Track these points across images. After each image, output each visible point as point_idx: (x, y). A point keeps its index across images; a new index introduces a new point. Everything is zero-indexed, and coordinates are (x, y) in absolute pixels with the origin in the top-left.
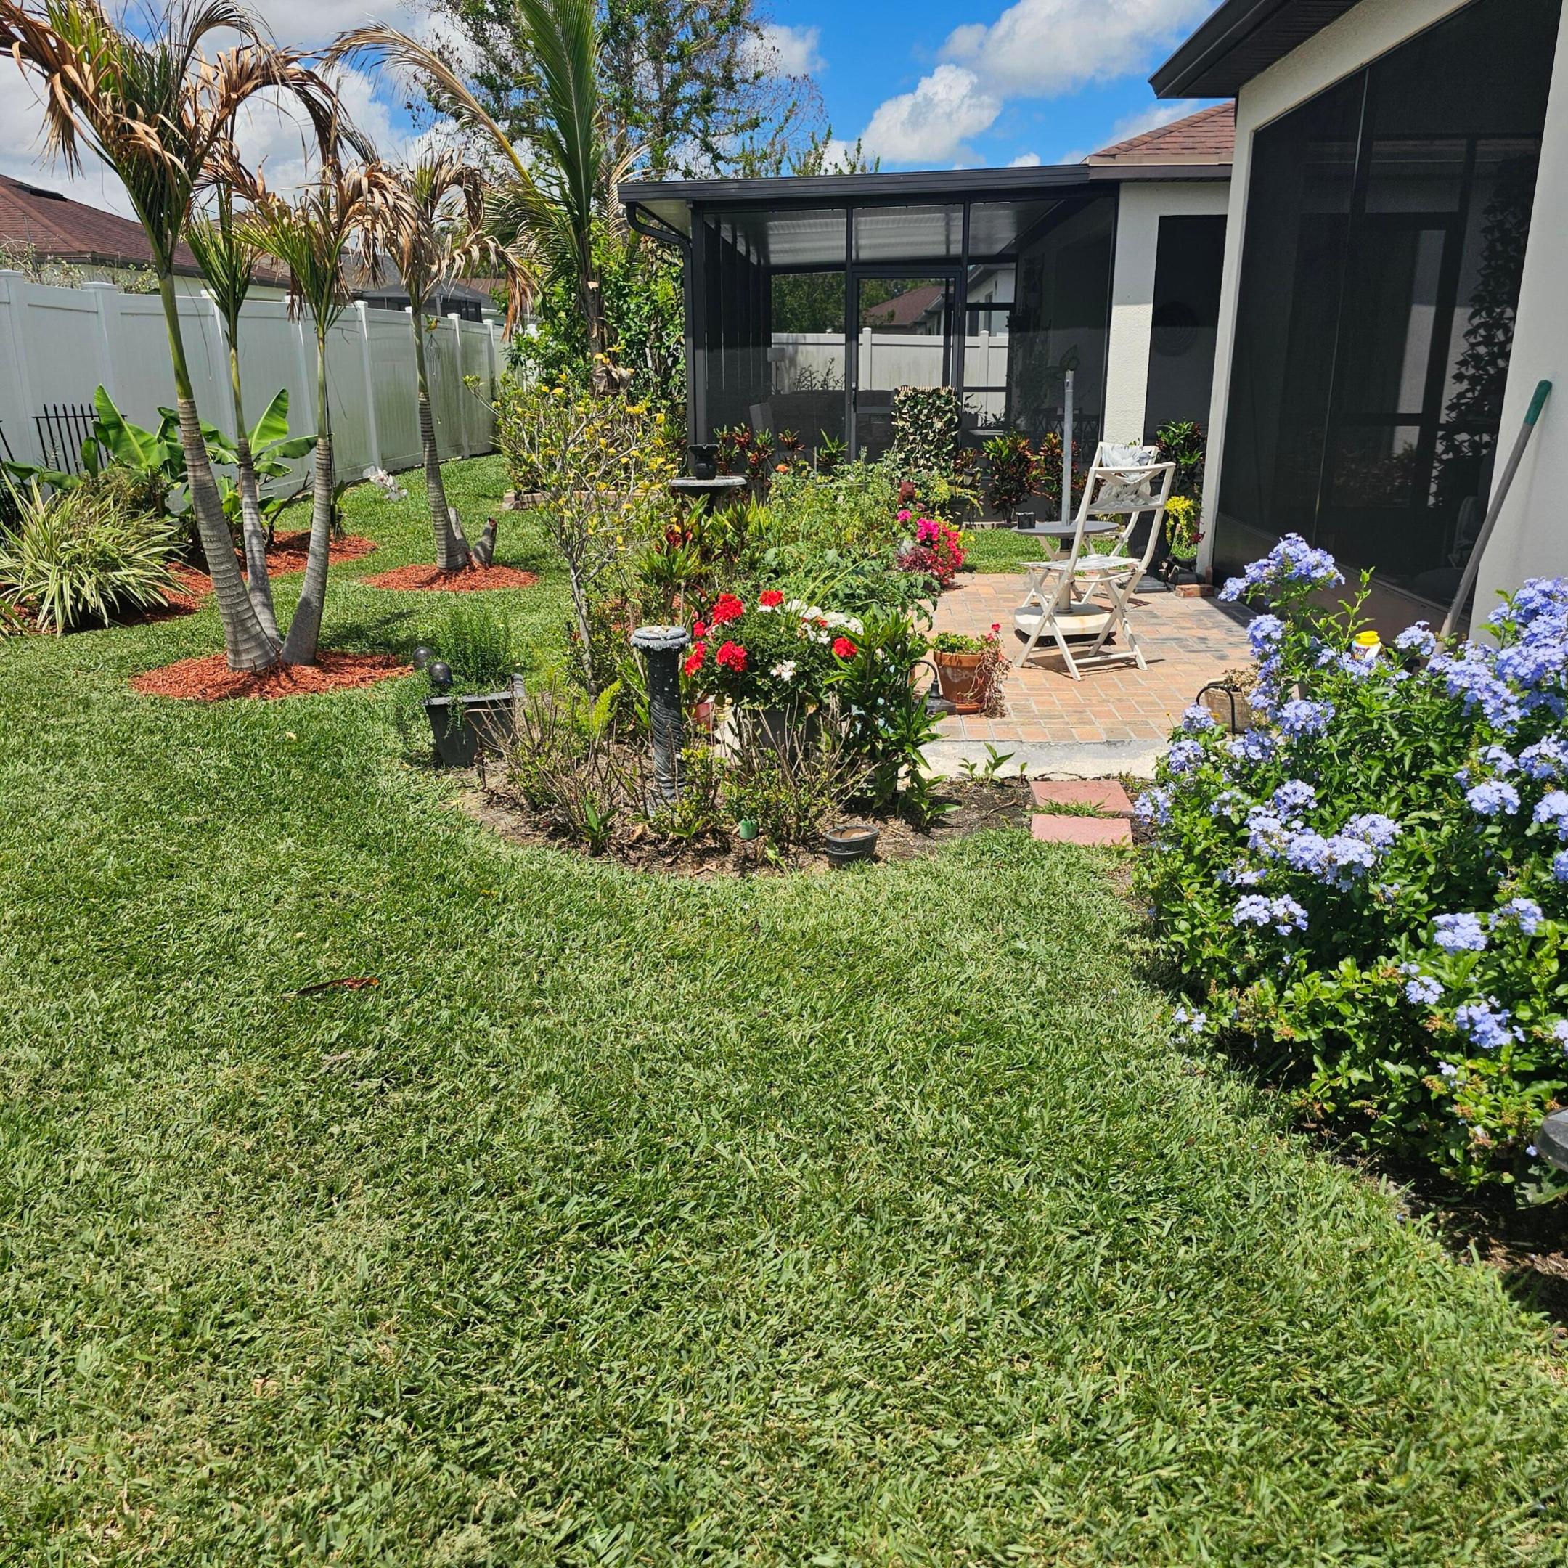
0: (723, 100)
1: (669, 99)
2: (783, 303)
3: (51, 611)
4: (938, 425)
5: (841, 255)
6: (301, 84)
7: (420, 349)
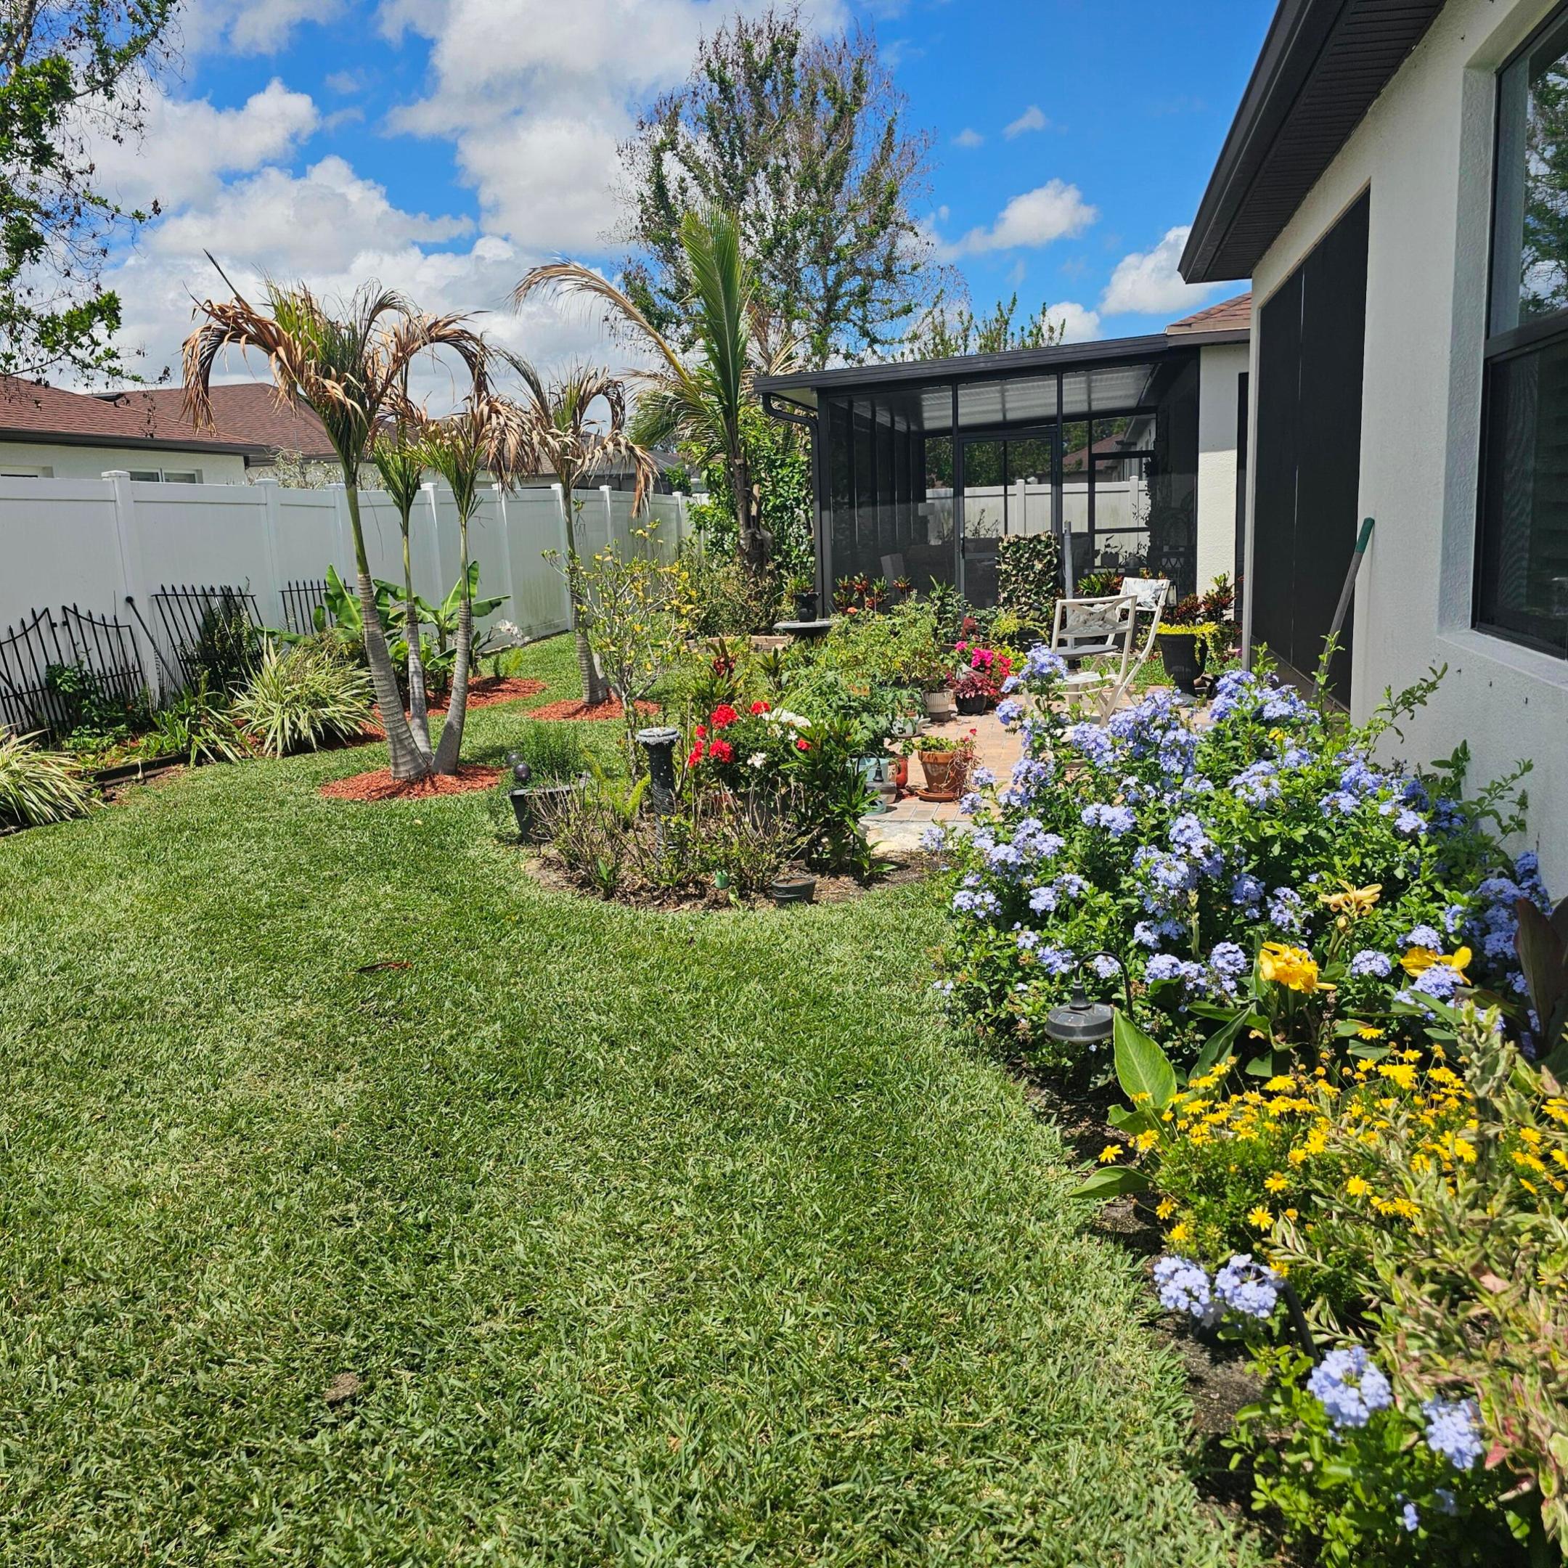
0: (880, 290)
1: (832, 296)
2: (972, 457)
3: (274, 740)
4: (1038, 566)
5: (949, 423)
6: (457, 339)
7: (570, 525)
